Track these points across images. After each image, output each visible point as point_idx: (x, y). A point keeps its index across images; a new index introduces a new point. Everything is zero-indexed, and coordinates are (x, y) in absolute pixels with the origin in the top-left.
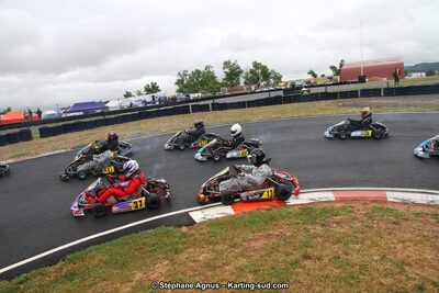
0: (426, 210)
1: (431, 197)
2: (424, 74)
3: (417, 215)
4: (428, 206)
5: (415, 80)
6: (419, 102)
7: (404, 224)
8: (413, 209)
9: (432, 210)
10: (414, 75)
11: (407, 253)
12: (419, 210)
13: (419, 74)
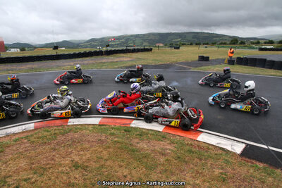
0: (22, 136)
1: (24, 127)
2: (18, 50)
3: (16, 141)
4: (23, 132)
5: (13, 53)
6: (15, 68)
7: (7, 150)
8: (14, 138)
9: (26, 134)
10: (13, 50)
11: (9, 169)
12: (17, 137)
13: (16, 50)
